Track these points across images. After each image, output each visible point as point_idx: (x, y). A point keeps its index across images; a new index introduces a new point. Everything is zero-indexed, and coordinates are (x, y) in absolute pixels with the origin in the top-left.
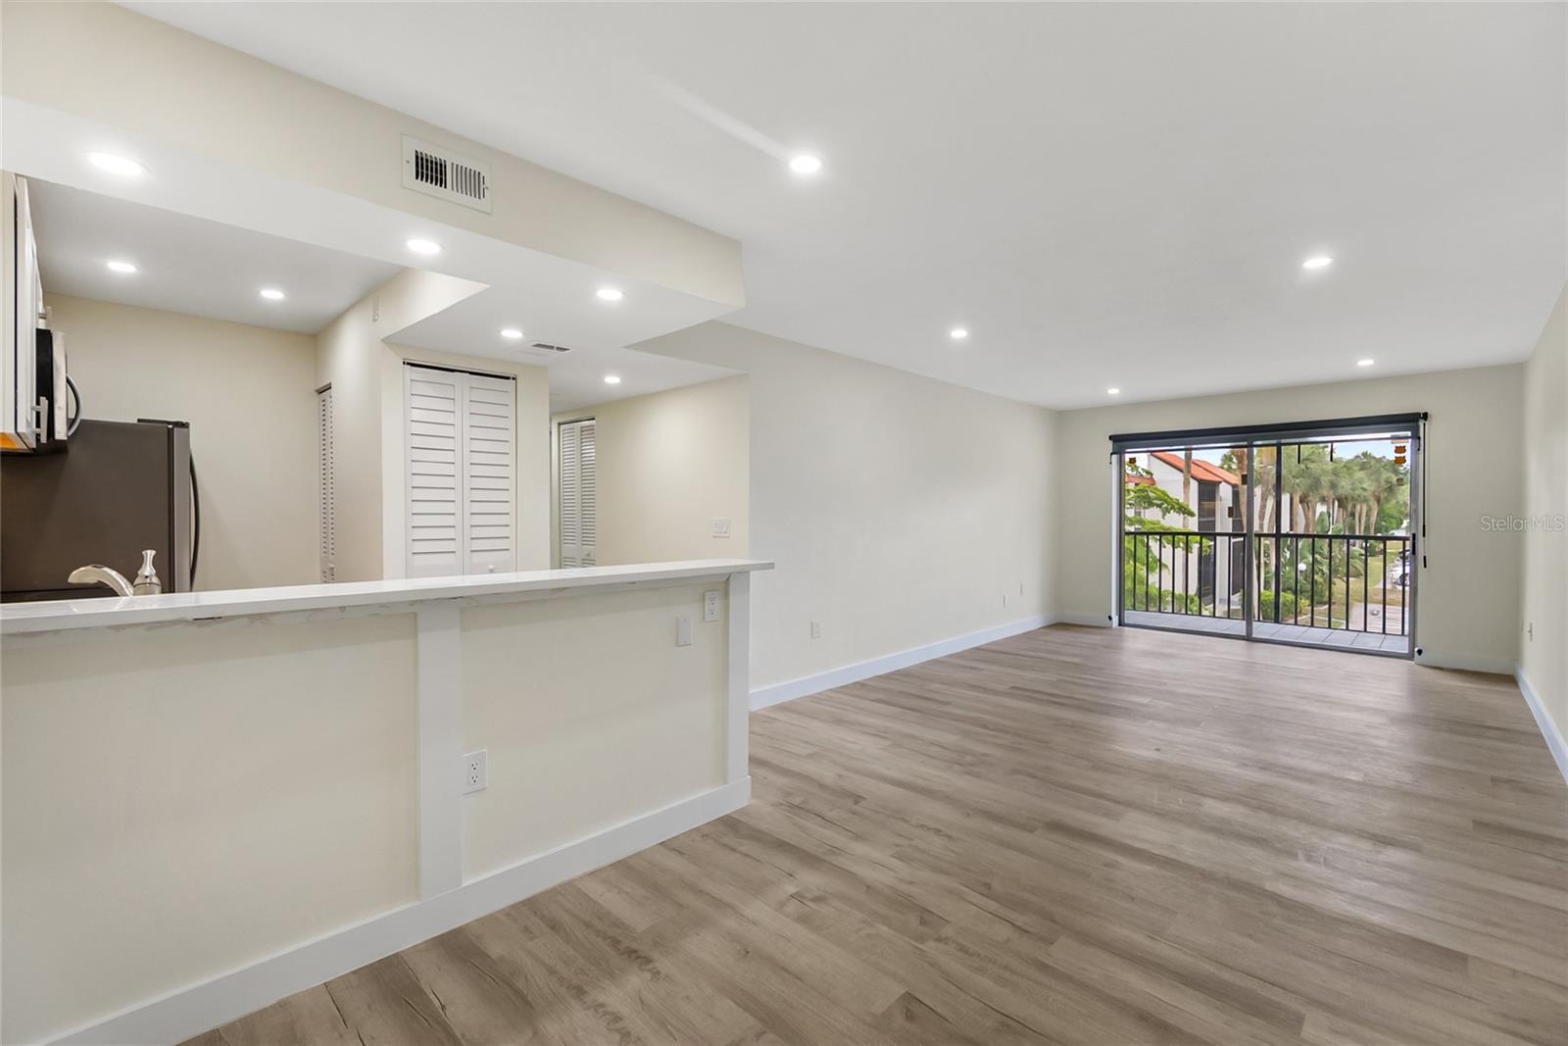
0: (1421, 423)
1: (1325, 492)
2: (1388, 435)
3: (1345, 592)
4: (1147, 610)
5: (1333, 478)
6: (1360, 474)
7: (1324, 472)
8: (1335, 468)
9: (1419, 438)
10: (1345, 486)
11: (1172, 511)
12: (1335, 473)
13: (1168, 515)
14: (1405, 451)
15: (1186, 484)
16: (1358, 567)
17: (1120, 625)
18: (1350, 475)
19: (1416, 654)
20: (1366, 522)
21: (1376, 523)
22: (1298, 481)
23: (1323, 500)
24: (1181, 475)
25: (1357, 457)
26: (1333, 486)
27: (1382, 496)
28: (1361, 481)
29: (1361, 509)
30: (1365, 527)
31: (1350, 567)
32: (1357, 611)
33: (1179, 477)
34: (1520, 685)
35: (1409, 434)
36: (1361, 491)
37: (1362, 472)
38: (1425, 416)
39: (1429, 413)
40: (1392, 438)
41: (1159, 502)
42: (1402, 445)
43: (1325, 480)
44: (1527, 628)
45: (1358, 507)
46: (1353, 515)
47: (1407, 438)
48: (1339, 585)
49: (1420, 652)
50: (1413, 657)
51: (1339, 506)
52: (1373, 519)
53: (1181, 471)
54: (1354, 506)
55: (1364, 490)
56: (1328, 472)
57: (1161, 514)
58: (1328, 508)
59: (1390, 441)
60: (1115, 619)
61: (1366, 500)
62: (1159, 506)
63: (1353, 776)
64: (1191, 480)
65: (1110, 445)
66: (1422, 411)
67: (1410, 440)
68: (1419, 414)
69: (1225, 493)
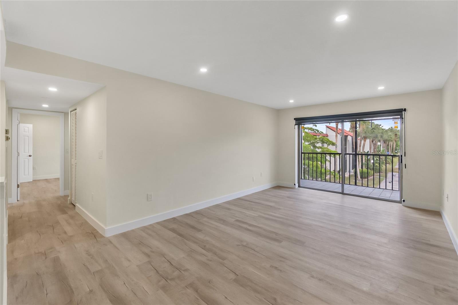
0: (403, 112)
1: (380, 138)
2: (392, 117)
3: (385, 169)
4: (313, 180)
5: (382, 134)
6: (390, 134)
7: (379, 133)
8: (383, 131)
9: (403, 118)
10: (385, 137)
11: (330, 145)
12: (382, 133)
13: (329, 146)
14: (398, 123)
15: (336, 136)
16: (389, 161)
17: (299, 187)
18: (387, 134)
19: (403, 202)
20: (392, 147)
21: (395, 148)
22: (371, 135)
23: (379, 141)
24: (335, 133)
25: (390, 128)
26: (382, 137)
27: (397, 140)
28: (390, 135)
29: (391, 144)
30: (392, 149)
31: (387, 161)
32: (389, 175)
33: (334, 133)
34: (443, 217)
35: (399, 117)
36: (390, 138)
37: (391, 133)
38: (405, 110)
39: (406, 108)
40: (393, 118)
41: (326, 142)
42: (397, 121)
43: (379, 135)
44: (445, 196)
45: (390, 143)
46: (388, 145)
47: (398, 118)
48: (383, 167)
49: (404, 201)
50: (402, 202)
51: (384, 143)
52: (394, 146)
53: (335, 132)
54: (389, 143)
55: (391, 138)
56: (380, 133)
57: (327, 145)
58: (381, 143)
59: (392, 120)
60: (297, 185)
61: (392, 141)
62: (326, 143)
63: (365, 287)
64: (338, 134)
65: (295, 121)
66: (404, 108)
67: (399, 119)
68: (403, 109)
69: (349, 138)
